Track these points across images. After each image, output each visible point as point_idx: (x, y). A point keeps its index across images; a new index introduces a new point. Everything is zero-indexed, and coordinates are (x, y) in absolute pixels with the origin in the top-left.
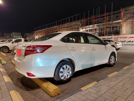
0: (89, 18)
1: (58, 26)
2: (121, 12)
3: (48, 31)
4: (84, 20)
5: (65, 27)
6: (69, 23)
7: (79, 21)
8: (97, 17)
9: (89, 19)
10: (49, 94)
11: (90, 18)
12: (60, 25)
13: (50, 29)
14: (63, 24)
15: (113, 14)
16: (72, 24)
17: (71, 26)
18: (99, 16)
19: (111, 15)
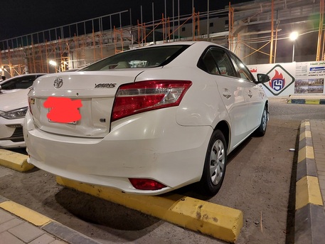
0: (155, 23)
1: (67, 39)
2: (228, 12)
3: (36, 53)
4: (141, 28)
5: (88, 44)
6: (99, 33)
7: (130, 28)
8: (173, 21)
9: (153, 25)
10: (215, 236)
11: (159, 22)
12: (74, 38)
13: (42, 47)
14: (81, 33)
15: (210, 18)
16: (109, 37)
17: (106, 41)
18: (178, 20)
19: (207, 18)
